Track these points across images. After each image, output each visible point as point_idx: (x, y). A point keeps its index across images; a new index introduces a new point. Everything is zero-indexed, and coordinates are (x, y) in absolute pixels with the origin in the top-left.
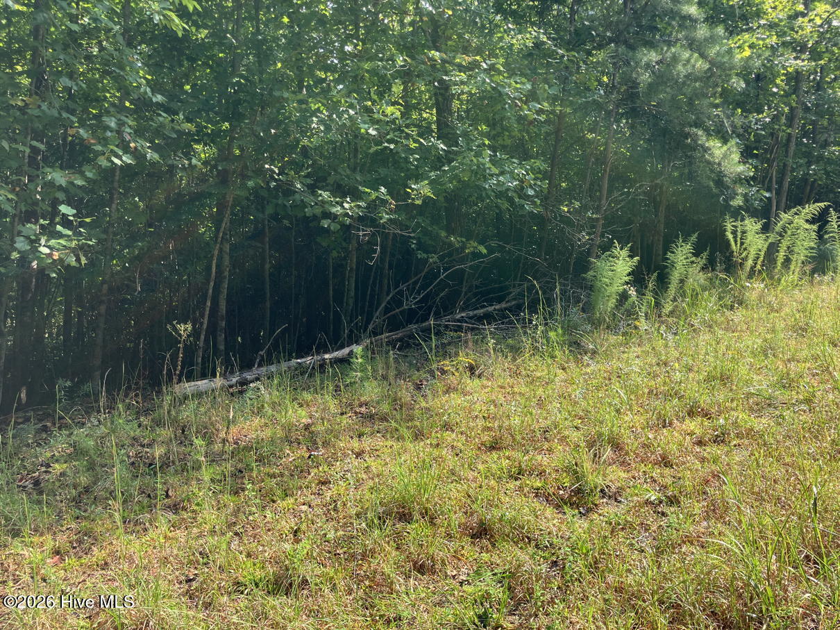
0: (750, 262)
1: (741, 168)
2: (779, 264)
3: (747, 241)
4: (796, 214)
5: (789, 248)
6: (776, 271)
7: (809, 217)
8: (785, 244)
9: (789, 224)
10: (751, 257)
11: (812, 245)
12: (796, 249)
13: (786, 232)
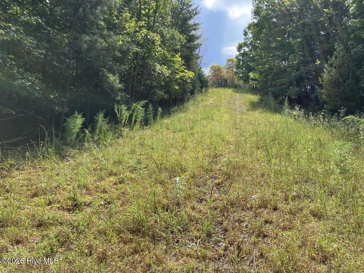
0: (124, 121)
1: (120, 86)
2: (133, 122)
3: (123, 113)
4: (138, 104)
5: (136, 116)
6: (132, 124)
7: (142, 105)
8: (135, 115)
9: (136, 107)
10: (124, 119)
11: (143, 115)
12: (138, 117)
13: (135, 110)
